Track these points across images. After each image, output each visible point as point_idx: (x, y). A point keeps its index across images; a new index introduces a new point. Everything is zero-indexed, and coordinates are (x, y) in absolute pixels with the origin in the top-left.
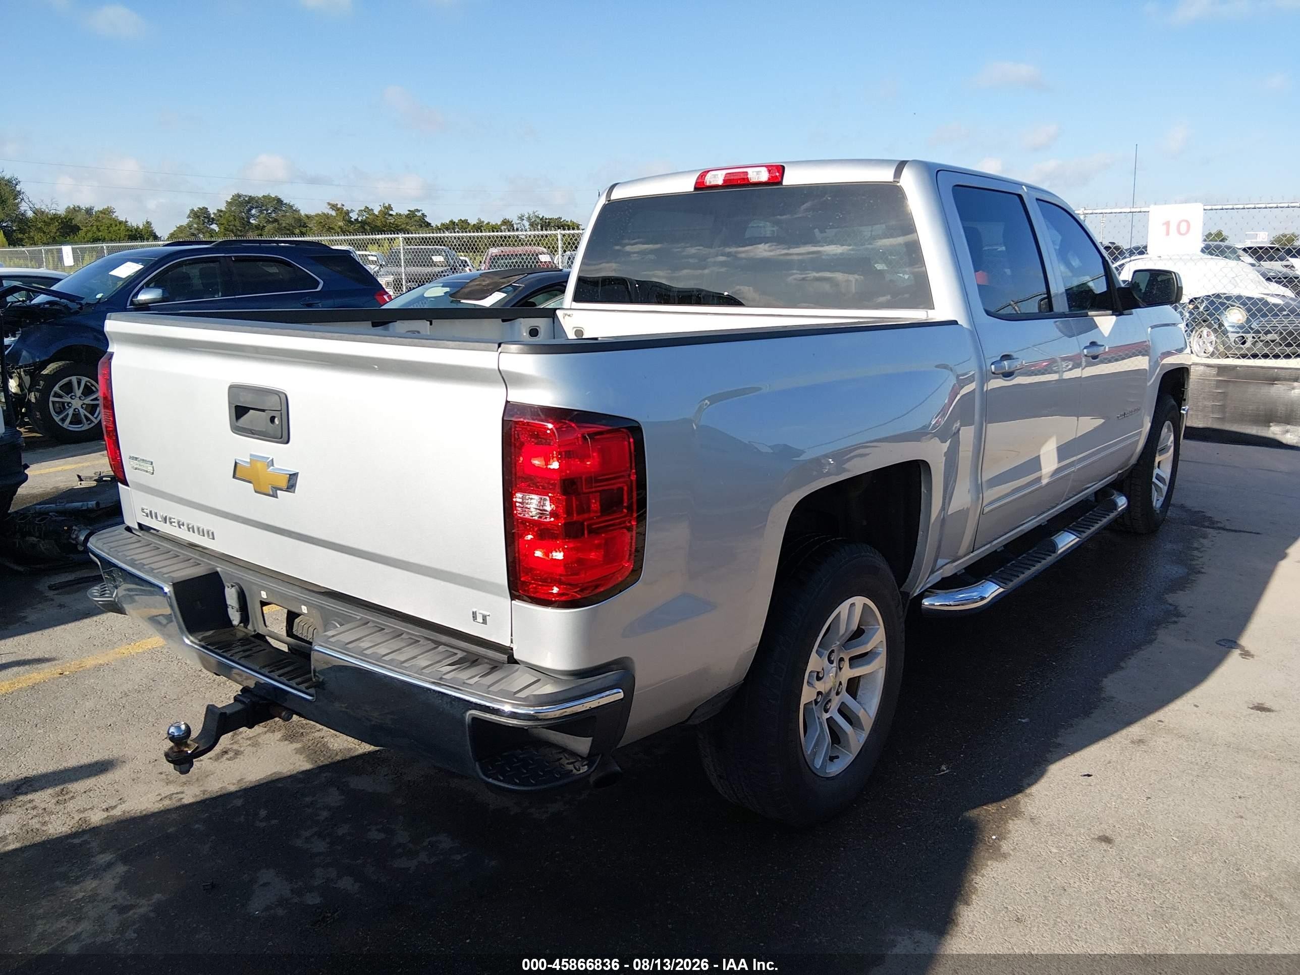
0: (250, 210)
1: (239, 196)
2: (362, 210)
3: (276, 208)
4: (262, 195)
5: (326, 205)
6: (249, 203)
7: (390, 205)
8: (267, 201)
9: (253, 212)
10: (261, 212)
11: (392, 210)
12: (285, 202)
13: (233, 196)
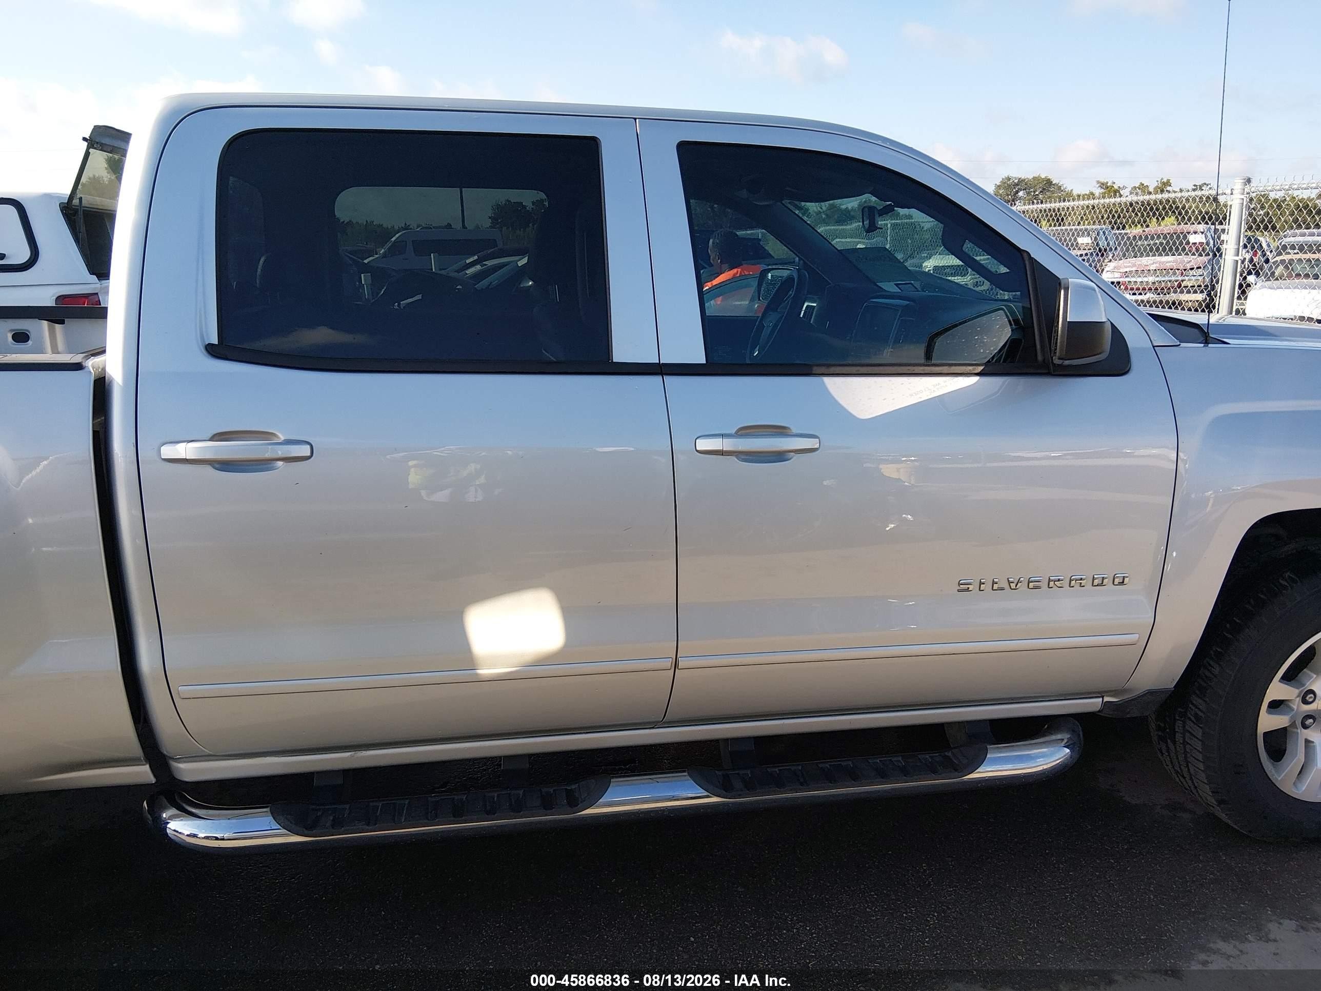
0: (1017, 192)
1: (1009, 179)
2: (1135, 187)
3: (1044, 189)
4: (1032, 177)
5: (1095, 183)
6: (1017, 185)
7: (1168, 181)
8: (1036, 182)
9: (1021, 194)
10: (1028, 193)
11: (1170, 186)
12: (1054, 182)
13: (1003, 179)
